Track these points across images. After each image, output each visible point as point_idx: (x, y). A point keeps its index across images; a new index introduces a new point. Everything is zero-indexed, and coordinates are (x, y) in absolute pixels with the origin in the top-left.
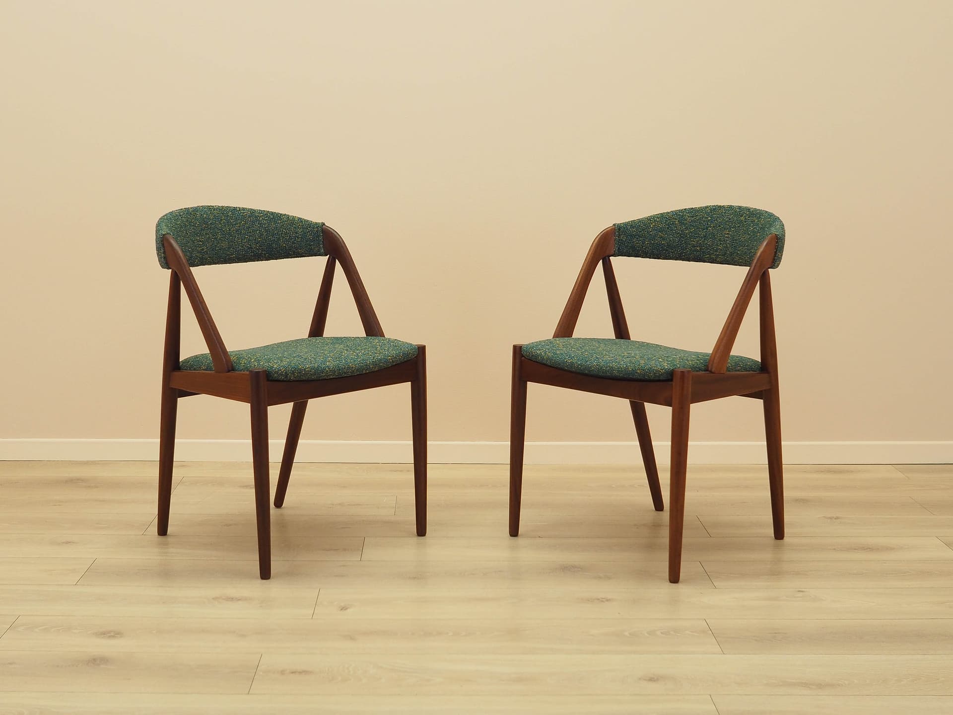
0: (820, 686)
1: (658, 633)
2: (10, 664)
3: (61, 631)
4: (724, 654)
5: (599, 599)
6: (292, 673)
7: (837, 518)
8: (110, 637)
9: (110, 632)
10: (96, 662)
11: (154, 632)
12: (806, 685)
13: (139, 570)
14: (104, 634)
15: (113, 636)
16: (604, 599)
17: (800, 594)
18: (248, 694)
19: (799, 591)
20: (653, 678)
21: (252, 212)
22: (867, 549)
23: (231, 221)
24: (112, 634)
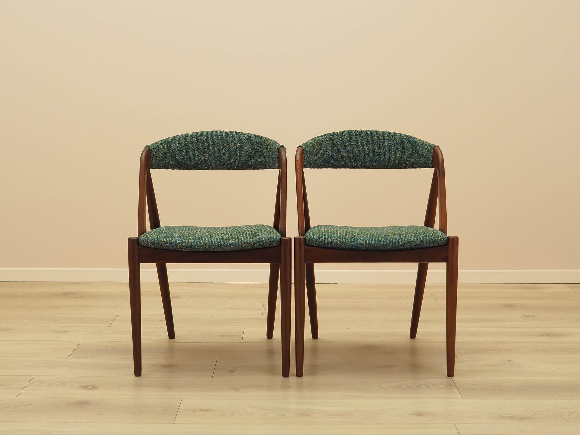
0: (522, 418)
1: (423, 386)
2: (29, 405)
3: (59, 385)
4: (463, 399)
5: (386, 366)
6: (200, 410)
7: (532, 316)
8: (90, 389)
9: (89, 386)
10: (81, 404)
11: (116, 386)
12: (513, 418)
13: (107, 348)
14: (86, 387)
15: (92, 388)
16: (390, 365)
17: (509, 363)
18: (174, 423)
19: (509, 361)
20: (420, 414)
21: (250, 136)
22: (550, 335)
23: (234, 141)
24: (91, 387)
